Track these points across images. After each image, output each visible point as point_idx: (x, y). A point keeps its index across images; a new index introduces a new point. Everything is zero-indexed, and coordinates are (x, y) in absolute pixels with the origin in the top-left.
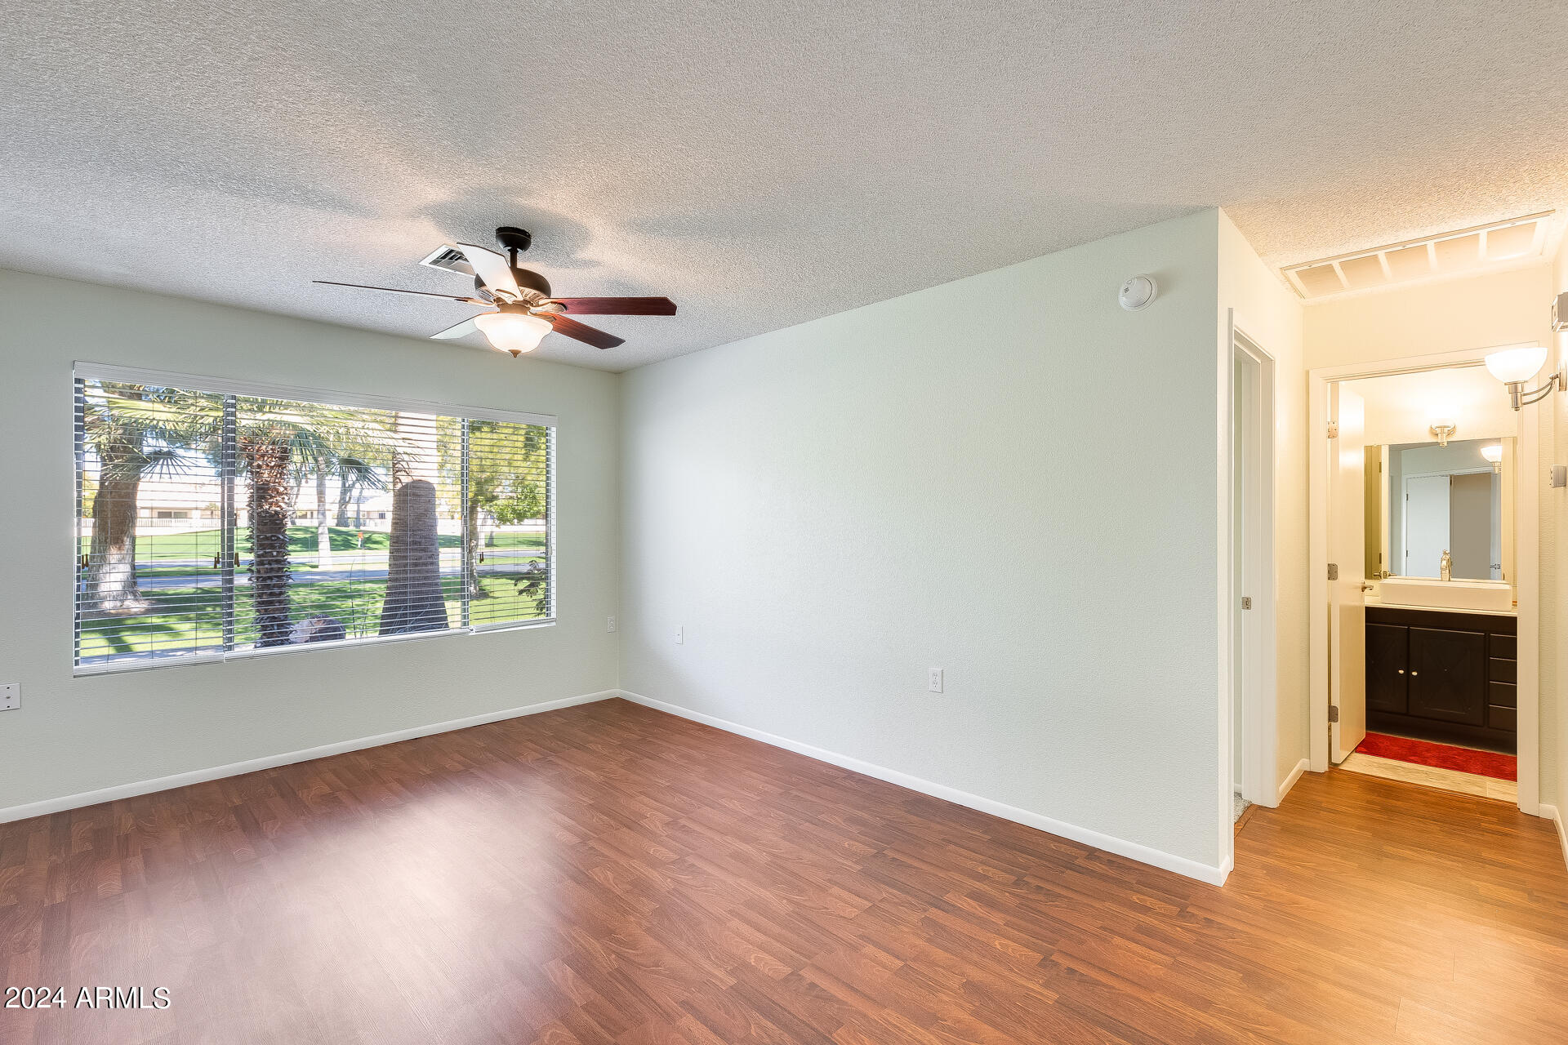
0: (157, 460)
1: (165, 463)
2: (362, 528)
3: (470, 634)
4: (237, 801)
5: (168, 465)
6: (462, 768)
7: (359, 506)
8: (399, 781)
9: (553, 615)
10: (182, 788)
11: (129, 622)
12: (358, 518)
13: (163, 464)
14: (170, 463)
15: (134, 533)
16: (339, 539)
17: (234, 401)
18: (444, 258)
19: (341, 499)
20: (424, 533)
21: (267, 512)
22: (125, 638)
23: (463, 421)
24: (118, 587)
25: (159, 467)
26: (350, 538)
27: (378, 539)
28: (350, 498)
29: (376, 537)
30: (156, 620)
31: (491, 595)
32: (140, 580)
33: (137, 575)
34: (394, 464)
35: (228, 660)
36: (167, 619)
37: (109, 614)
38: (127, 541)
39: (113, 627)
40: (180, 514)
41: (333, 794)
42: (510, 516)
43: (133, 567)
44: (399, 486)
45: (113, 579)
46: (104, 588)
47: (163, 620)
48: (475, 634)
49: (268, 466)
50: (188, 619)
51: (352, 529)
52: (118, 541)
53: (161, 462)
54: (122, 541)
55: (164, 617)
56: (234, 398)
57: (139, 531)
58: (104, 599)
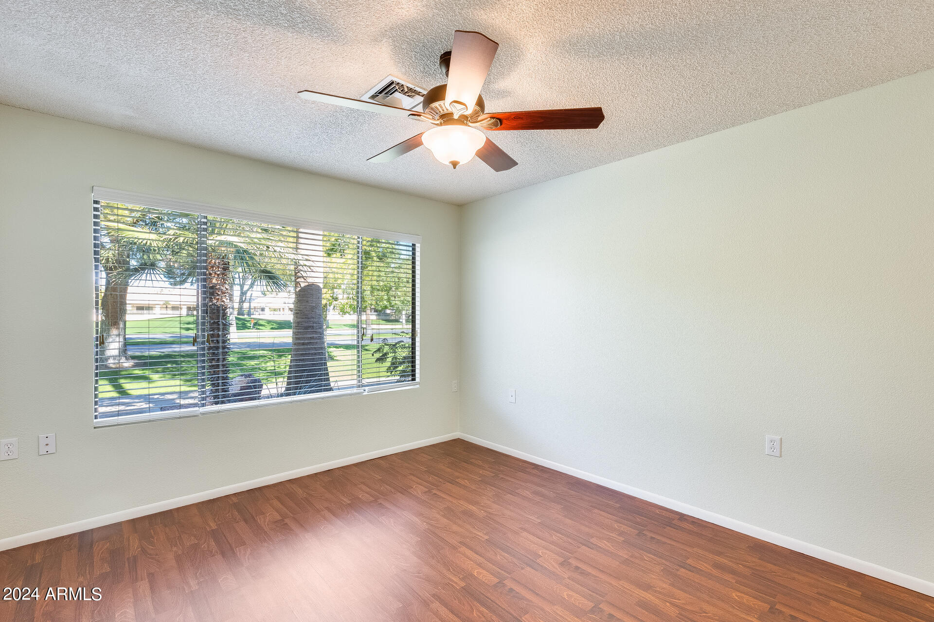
0: (144, 269)
1: (149, 272)
2: (252, 316)
3: (364, 394)
4: (213, 526)
5: (150, 273)
6: (371, 499)
7: (250, 304)
8: (329, 509)
9: (418, 380)
10: (171, 511)
11: (123, 373)
12: (249, 311)
13: (147, 273)
14: (152, 272)
15: (125, 319)
16: (240, 323)
17: (205, 220)
18: (380, 93)
19: (240, 299)
20: (315, 320)
21: (215, 305)
22: (124, 385)
23: (359, 238)
24: (116, 352)
25: (145, 275)
26: (246, 322)
27: (262, 323)
28: (245, 299)
29: (261, 322)
30: (138, 372)
31: (335, 358)
32: (128, 347)
33: (127, 344)
34: (296, 274)
35: (203, 414)
36: (144, 372)
37: (111, 368)
38: (121, 326)
39: (114, 376)
40: (149, 308)
41: (283, 520)
42: (348, 310)
43: (125, 339)
44: (298, 289)
45: (113, 347)
46: (108, 353)
47: (142, 372)
48: (367, 393)
49: (216, 274)
50: (157, 372)
51: (246, 316)
52: (115, 324)
53: (146, 272)
54: (119, 324)
55: (143, 370)
56: (206, 217)
57: (128, 317)
58: (109, 358)
